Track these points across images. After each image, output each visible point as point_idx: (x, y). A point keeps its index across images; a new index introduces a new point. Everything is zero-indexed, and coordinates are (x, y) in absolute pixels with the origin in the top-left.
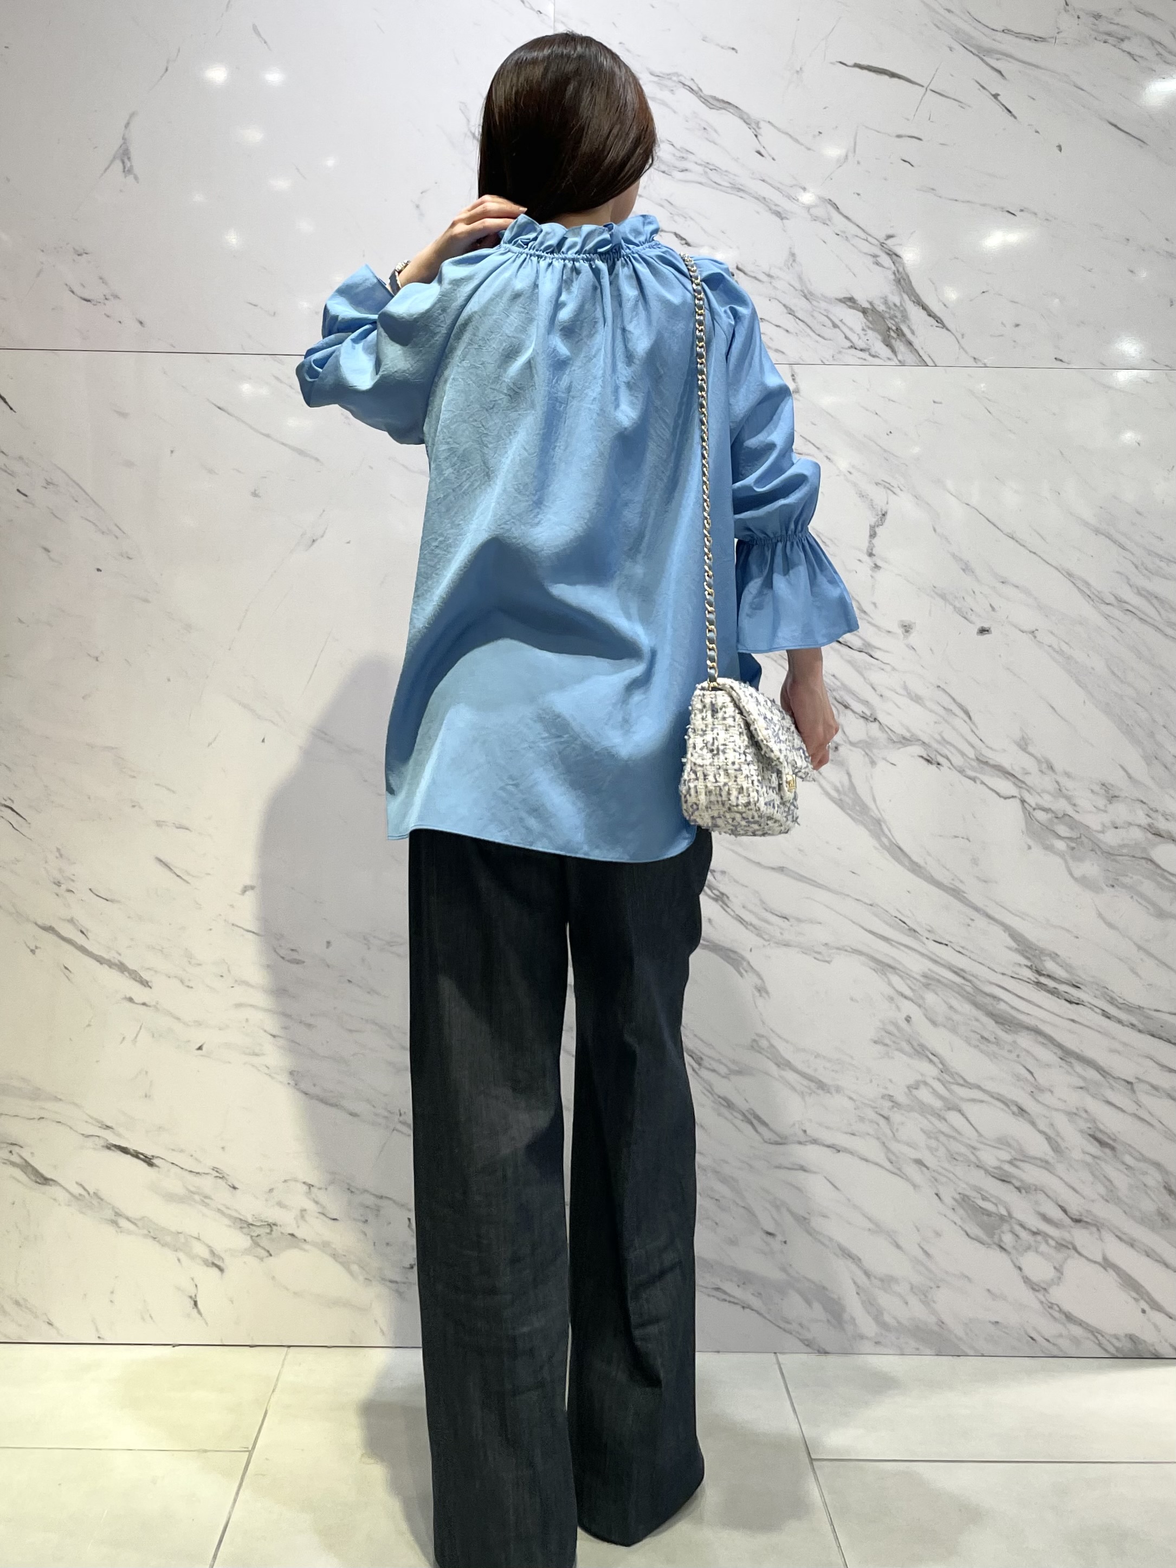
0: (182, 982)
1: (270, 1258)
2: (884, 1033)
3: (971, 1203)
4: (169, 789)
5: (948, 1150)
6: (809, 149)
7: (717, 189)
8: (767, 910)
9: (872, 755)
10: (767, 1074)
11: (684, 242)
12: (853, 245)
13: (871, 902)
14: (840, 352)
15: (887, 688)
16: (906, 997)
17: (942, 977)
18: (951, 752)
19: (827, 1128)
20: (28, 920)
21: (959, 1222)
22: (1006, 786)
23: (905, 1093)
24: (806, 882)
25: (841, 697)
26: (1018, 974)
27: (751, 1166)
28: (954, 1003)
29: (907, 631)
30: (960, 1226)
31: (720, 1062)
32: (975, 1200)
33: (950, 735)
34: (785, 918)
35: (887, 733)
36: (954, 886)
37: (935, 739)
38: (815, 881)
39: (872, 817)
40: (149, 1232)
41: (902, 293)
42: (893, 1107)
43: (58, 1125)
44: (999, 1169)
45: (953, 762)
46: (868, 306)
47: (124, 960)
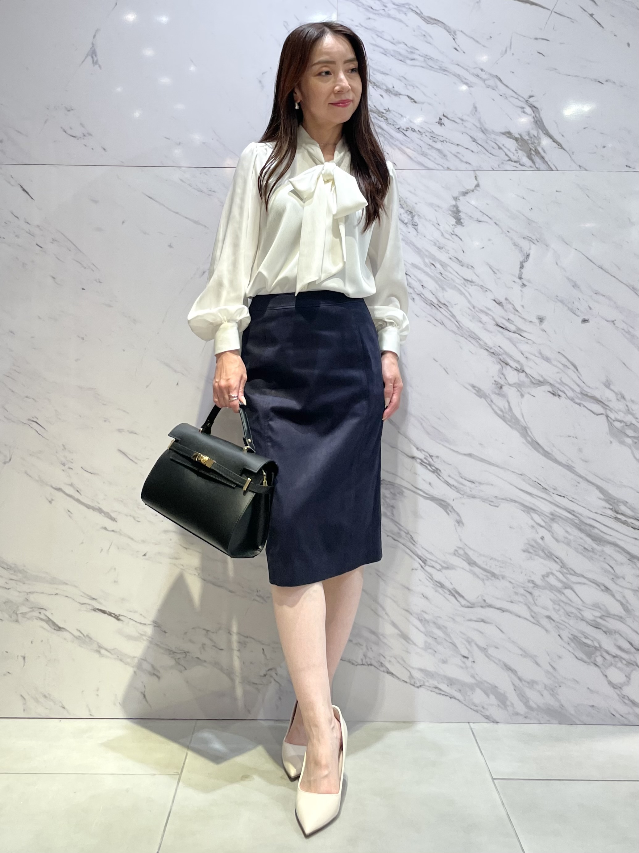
0: (134, 519)
1: (186, 671)
2: (528, 546)
3: (578, 640)
4: (124, 411)
5: (564, 609)
6: (484, 46)
7: (432, 70)
8: (462, 478)
9: (521, 391)
10: (463, 568)
11: (413, 101)
12: (510, 102)
13: (520, 473)
14: (503, 163)
15: (530, 353)
16: (541, 526)
17: (561, 514)
18: (566, 389)
19: (498, 599)
20: (48, 485)
21: (572, 651)
22: (597, 408)
23: (541, 579)
24: (484, 462)
25: (504, 358)
26: (604, 513)
27: (454, 619)
28: (568, 529)
29: (541, 321)
31: (436, 562)
32: (581, 638)
33: (566, 380)
34: (474, 483)
35: (530, 378)
36: (568, 464)
37: (557, 382)
38: (490, 462)
39: (521, 425)
40: (118, 657)
41: (538, 129)
42: (534, 587)
43: (66, 598)
44: (594, 621)
45: (567, 394)
46: (519, 137)
47: (101, 507)
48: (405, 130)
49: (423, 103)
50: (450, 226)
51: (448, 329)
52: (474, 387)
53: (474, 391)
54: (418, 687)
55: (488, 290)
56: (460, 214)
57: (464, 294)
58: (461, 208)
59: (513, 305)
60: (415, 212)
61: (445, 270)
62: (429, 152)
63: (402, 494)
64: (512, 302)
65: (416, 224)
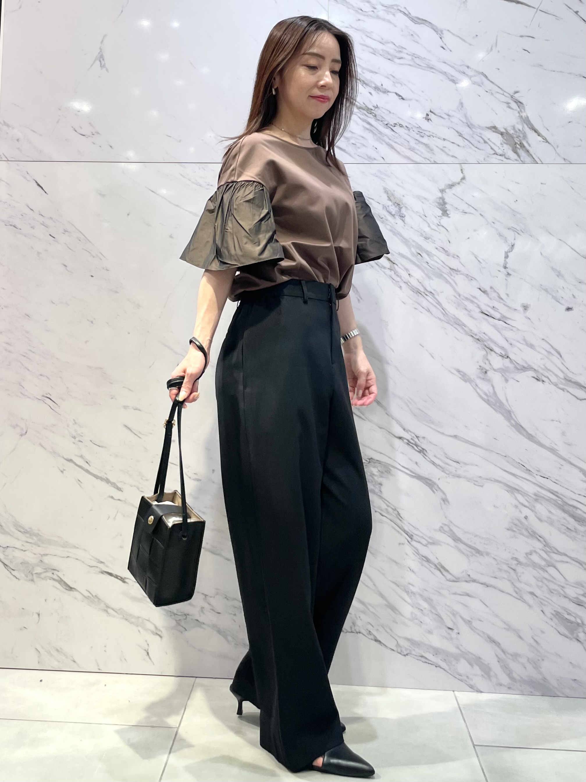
0: (138, 489)
1: (187, 632)
2: (512, 524)
3: (560, 615)
4: (130, 390)
5: (547, 587)
6: (470, 45)
7: (419, 68)
8: (447, 458)
9: (505, 376)
10: (448, 544)
11: (400, 98)
12: (495, 97)
13: (504, 455)
14: (488, 157)
15: (514, 340)
16: (525, 506)
17: (545, 495)
18: (551, 375)
19: (482, 574)
20: (60, 456)
21: (554, 626)
22: (580, 393)
23: (525, 557)
24: (469, 444)
25: (488, 345)
27: (439, 592)
28: (551, 509)
29: (525, 309)
30: (555, 629)
31: (422, 537)
32: (563, 615)
33: (549, 366)
34: (458, 462)
35: (514, 364)
36: (552, 447)
37: (541, 368)
38: (474, 443)
39: (506, 409)
40: (124, 616)
41: (524, 124)
42: (518, 564)
43: (77, 560)
44: (577, 598)
45: (551, 380)
46: (504, 131)
47: (109, 477)
48: (394, 126)
49: (410, 100)
50: (436, 217)
51: (434, 316)
52: (459, 371)
53: (460, 376)
54: (405, 655)
55: (473, 279)
56: (446, 206)
57: (450, 283)
58: (447, 200)
59: (498, 293)
60: (403, 204)
61: (432, 260)
62: (416, 147)
63: (390, 472)
64: (497, 290)
65: (403, 216)
